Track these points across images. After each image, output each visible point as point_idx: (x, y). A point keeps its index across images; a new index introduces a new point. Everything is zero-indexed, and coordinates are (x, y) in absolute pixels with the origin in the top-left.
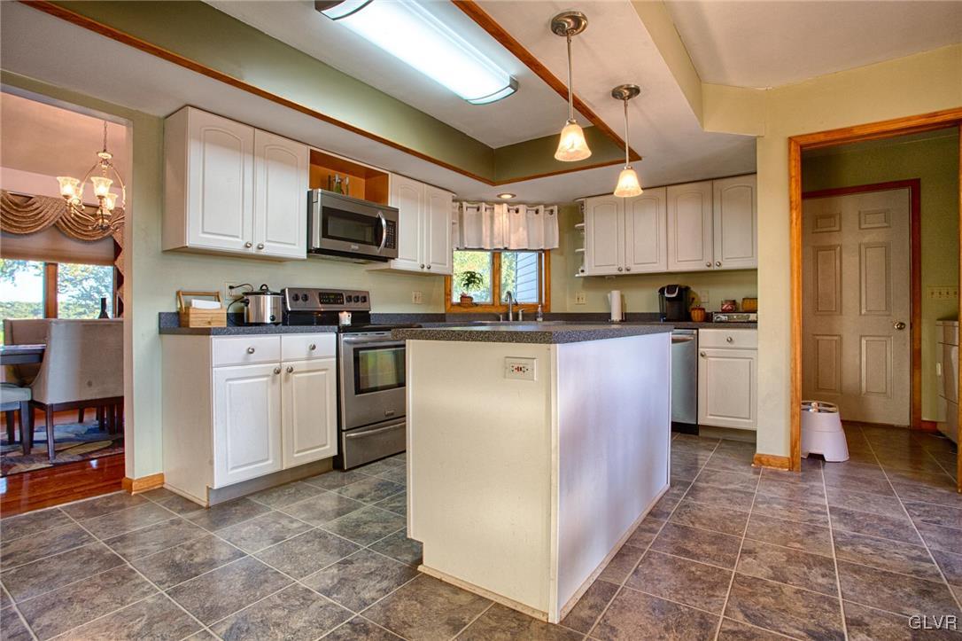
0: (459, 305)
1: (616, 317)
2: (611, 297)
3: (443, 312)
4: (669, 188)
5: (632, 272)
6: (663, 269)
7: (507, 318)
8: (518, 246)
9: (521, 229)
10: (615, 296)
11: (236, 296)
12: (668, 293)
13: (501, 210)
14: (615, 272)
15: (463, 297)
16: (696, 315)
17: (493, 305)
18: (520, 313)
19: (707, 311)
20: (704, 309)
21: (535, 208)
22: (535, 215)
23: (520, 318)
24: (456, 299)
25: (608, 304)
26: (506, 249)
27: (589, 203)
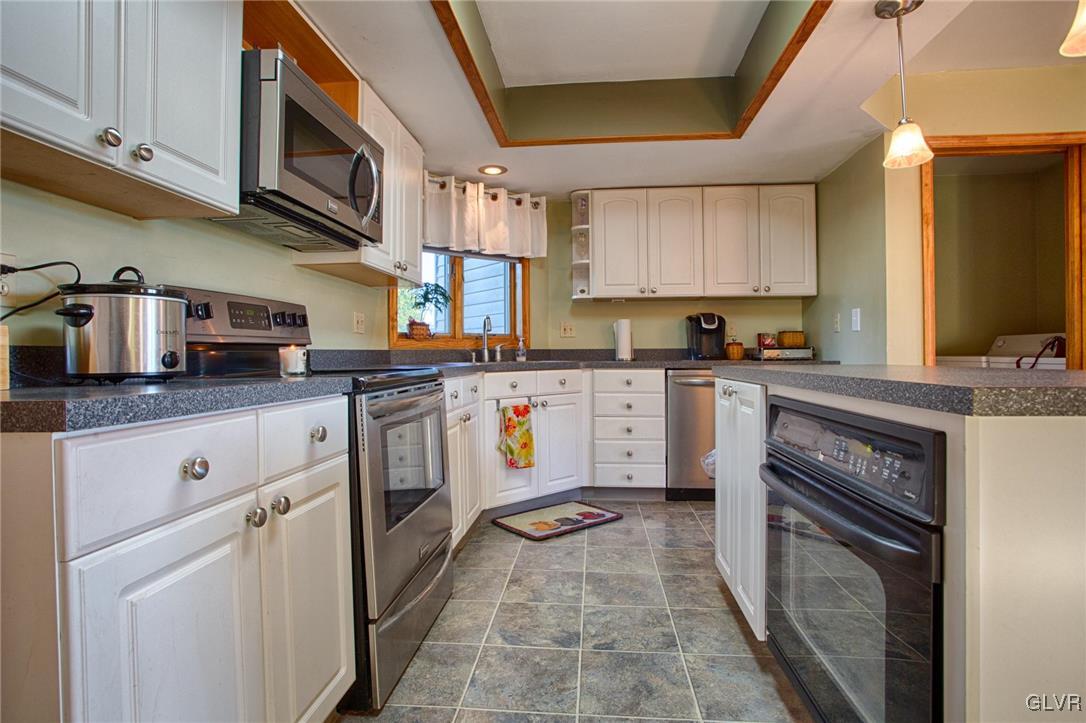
0: (404, 336)
1: (625, 354)
2: (617, 326)
3: (386, 348)
4: (707, 189)
5: (659, 294)
6: (698, 292)
7: (480, 358)
8: (494, 248)
9: (501, 225)
10: (624, 327)
11: (18, 298)
12: (706, 323)
13: (476, 194)
14: (634, 293)
15: (412, 324)
16: (734, 351)
17: (454, 337)
18: (498, 348)
19: (745, 347)
20: (741, 344)
21: (517, 196)
22: (516, 207)
23: (498, 357)
24: (402, 326)
25: (614, 337)
26: (469, 253)
27: (598, 199)
